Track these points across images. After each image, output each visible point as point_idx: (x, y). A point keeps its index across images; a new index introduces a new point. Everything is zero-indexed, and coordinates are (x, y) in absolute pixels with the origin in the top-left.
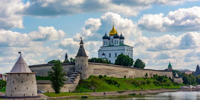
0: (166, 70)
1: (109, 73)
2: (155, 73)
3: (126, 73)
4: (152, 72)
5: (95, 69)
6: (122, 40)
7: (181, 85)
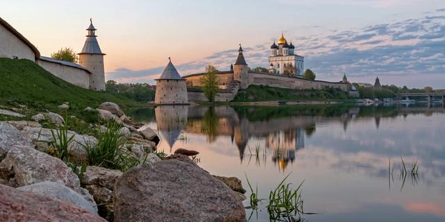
0: (341, 82)
1: (271, 83)
2: (327, 84)
3: (292, 84)
4: (323, 84)
5: (255, 78)
6: (291, 50)
7: (358, 98)
